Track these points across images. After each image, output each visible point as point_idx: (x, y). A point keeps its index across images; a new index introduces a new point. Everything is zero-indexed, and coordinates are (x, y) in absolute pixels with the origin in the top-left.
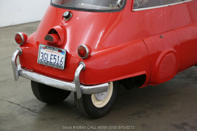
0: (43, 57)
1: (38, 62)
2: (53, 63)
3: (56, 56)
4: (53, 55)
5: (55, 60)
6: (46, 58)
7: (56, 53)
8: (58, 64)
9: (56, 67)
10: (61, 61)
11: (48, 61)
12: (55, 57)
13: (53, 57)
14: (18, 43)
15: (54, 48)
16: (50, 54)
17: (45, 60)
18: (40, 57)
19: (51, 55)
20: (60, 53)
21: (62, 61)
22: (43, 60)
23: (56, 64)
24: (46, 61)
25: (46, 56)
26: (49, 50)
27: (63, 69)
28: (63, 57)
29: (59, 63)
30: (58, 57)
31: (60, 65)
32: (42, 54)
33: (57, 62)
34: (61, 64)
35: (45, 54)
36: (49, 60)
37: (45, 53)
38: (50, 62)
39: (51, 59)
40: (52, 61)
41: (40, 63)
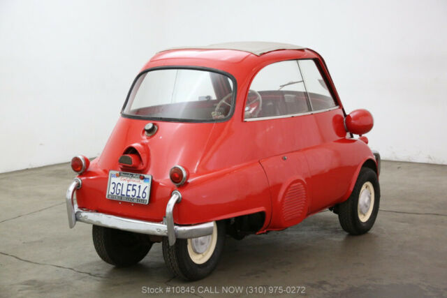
0: (115, 188)
1: (107, 197)
2: (131, 196)
3: (136, 185)
4: (131, 185)
5: (134, 191)
6: (119, 190)
7: (136, 181)
8: (138, 197)
9: (135, 201)
10: (144, 192)
11: (123, 193)
12: (135, 187)
13: (130, 188)
14: (77, 171)
15: (132, 175)
16: (126, 183)
17: (118, 193)
18: (110, 190)
20: (142, 181)
22: (115, 194)
23: (135, 197)
25: (120, 187)
26: (125, 178)
27: (147, 203)
28: (147, 187)
29: (141, 195)
30: (140, 187)
31: (141, 198)
32: (114, 184)
33: (137, 195)
34: (144, 196)
35: (119, 185)
37: (119, 183)
38: (127, 195)
39: (128, 190)
40: (129, 193)
41: (110, 197)
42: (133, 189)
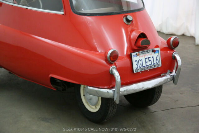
0: (138, 64)
1: (134, 72)
2: (149, 66)
3: (150, 57)
4: (147, 58)
5: (150, 61)
6: (141, 64)
7: (150, 55)
8: (154, 64)
9: (153, 67)
10: (156, 60)
12: (150, 59)
13: (147, 60)
15: (147, 51)
16: (143, 58)
17: (140, 66)
18: (135, 66)
19: (145, 59)
20: (153, 53)
21: (158, 60)
22: (139, 68)
23: (152, 65)
24: (142, 67)
25: (140, 62)
26: (142, 55)
27: (161, 65)
28: (157, 56)
29: (155, 63)
30: (153, 57)
31: (156, 64)
32: (136, 62)
33: (153, 63)
34: (157, 62)
35: (140, 61)
36: (144, 65)
38: (146, 66)
39: (146, 62)
40: (148, 64)
41: (137, 71)
42: (149, 60)
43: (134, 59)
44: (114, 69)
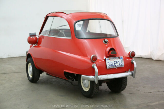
0: (110, 64)
1: (107, 68)
2: (117, 65)
4: (115, 61)
7: (117, 60)
8: (120, 65)
9: (119, 67)
10: (121, 63)
12: (117, 62)
13: (115, 62)
14: (94, 61)
15: (115, 58)
16: (113, 61)
18: (108, 65)
19: (114, 62)
20: (119, 59)
22: (110, 66)
23: (118, 65)
24: (112, 66)
25: (111, 63)
26: (112, 59)
27: (124, 66)
28: (122, 61)
29: (120, 64)
30: (119, 61)
31: (121, 65)
32: (108, 63)
33: (119, 64)
36: (113, 65)
37: (111, 62)
39: (115, 64)
41: (109, 68)
42: (117, 63)
43: (107, 61)
44: (95, 65)
